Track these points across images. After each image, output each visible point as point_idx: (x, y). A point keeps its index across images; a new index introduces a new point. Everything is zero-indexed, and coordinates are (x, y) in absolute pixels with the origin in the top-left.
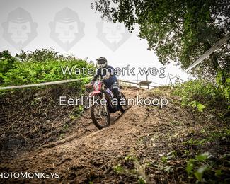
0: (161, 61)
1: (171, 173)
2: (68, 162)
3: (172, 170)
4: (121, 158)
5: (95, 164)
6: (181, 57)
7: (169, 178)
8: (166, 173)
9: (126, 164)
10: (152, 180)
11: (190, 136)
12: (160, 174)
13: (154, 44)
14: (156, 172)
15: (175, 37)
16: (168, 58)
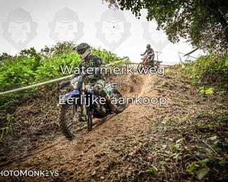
0: (170, 39)
1: (179, 161)
2: (93, 148)
4: (136, 145)
5: (115, 150)
6: (191, 34)
7: (178, 165)
8: (174, 160)
9: (140, 151)
10: (163, 167)
11: (199, 117)
12: (169, 161)
13: (163, 23)
14: (167, 159)
15: (184, 12)
16: (178, 35)
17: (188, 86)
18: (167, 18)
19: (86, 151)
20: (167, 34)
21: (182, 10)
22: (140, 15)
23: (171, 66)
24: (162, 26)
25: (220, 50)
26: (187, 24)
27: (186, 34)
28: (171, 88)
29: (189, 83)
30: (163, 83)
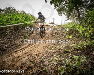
0: (59, 14)
1: (56, 65)
2: (21, 60)
3: (57, 64)
4: (40, 58)
5: (31, 61)
6: (67, 13)
7: (56, 67)
8: (54, 65)
9: (41, 61)
10: (50, 68)
11: (66, 47)
12: (53, 65)
13: (57, 7)
14: (52, 64)
15: (65, 4)
16: (62, 13)
17: (64, 34)
18: (58, 5)
19: (17, 62)
20: (58, 12)
21: (64, 3)
22: (47, 1)
23: (58, 25)
24: (56, 8)
25: (76, 21)
26: (66, 9)
27: (65, 13)
28: (58, 34)
29: (64, 33)
30: (55, 32)
